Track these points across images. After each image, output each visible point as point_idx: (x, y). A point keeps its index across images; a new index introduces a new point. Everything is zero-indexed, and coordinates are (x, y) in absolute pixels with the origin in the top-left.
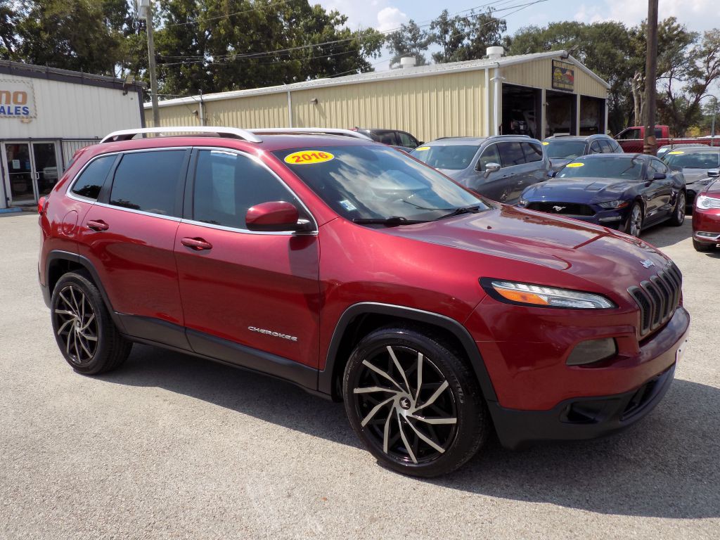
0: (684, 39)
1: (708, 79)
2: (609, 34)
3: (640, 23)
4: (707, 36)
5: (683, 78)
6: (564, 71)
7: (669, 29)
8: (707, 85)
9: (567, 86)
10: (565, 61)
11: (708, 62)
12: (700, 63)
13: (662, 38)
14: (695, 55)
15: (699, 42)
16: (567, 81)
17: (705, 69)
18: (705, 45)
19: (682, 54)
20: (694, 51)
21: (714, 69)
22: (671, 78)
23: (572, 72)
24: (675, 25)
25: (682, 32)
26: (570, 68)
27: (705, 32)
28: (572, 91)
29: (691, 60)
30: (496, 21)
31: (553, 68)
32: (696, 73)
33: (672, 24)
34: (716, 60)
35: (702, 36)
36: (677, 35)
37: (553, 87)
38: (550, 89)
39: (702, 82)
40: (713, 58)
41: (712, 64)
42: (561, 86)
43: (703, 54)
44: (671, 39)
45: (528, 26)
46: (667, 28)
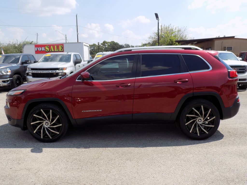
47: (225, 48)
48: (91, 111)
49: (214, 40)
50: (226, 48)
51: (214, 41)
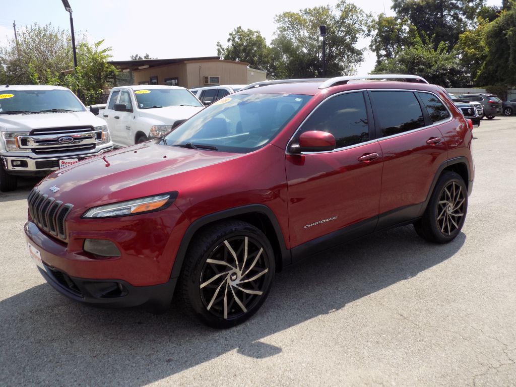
47: (207, 78)
48: (320, 222)
49: (185, 62)
50: (209, 78)
51: (186, 64)
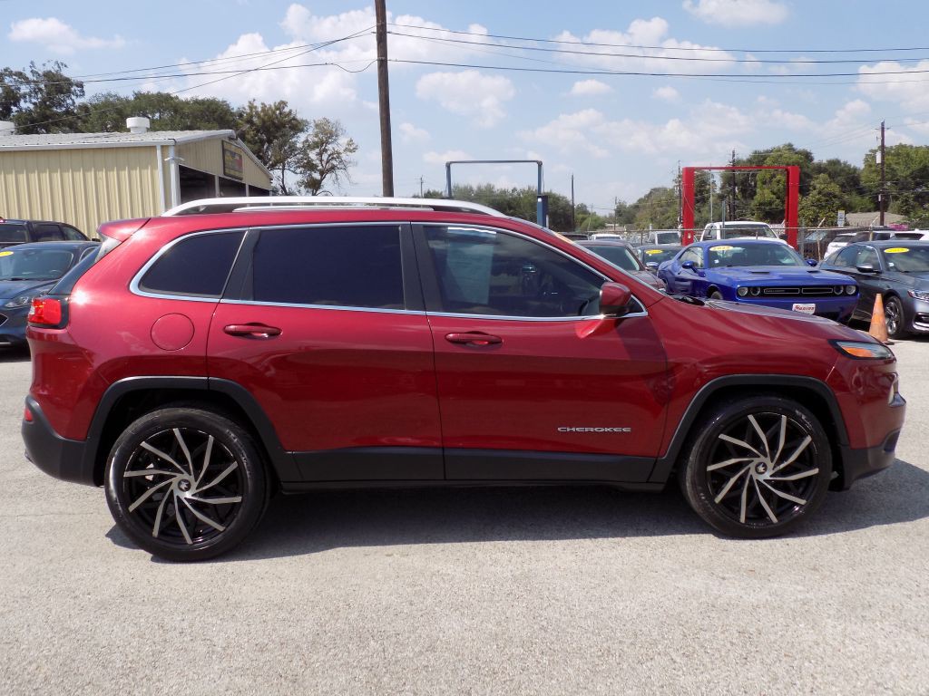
0: (297, 126)
1: (322, 173)
2: (214, 112)
3: (248, 104)
4: (317, 126)
5: (298, 171)
6: (233, 154)
7: (281, 114)
8: (322, 180)
9: (237, 174)
10: (233, 142)
11: (320, 154)
12: (313, 155)
13: (274, 123)
14: (309, 146)
15: (311, 131)
16: (237, 167)
17: (318, 162)
18: (316, 136)
19: (295, 143)
20: (307, 141)
21: (327, 162)
22: (283, 169)
23: (240, 157)
24: (286, 110)
25: (294, 119)
26: (238, 151)
27: (314, 121)
28: (241, 179)
29: (304, 151)
30: (68, 82)
31: (224, 151)
32: (310, 166)
33: (284, 108)
34: (329, 152)
35: (312, 125)
36: (290, 121)
37: (225, 174)
38: (222, 176)
39: (317, 176)
40: (325, 150)
41: (325, 157)
42: (232, 173)
43: (316, 145)
44: (283, 125)
45: (105, 93)
46: (278, 112)
